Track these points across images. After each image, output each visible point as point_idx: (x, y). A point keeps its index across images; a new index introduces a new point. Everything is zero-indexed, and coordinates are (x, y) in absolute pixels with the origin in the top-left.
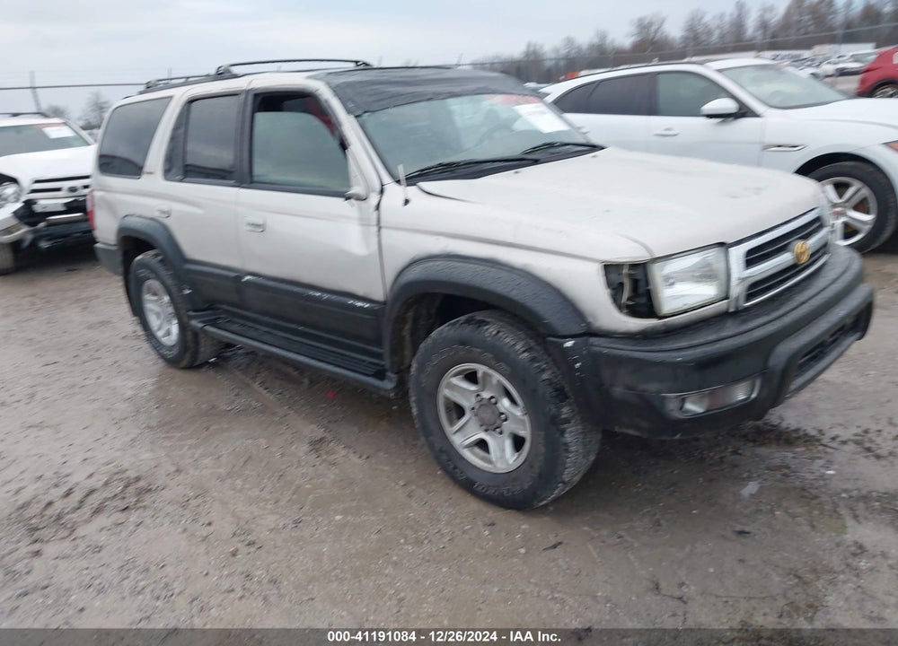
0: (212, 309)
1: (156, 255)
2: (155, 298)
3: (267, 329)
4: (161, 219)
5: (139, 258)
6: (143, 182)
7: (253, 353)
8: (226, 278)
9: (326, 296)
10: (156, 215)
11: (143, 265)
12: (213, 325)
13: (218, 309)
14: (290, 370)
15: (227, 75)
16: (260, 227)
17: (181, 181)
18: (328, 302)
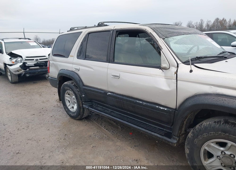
0: (91, 102)
1: (72, 83)
2: (69, 96)
3: (112, 110)
4: (75, 71)
5: (65, 83)
6: (70, 59)
7: (97, 115)
8: (100, 93)
9: (144, 103)
10: (74, 70)
11: (67, 85)
12: (91, 107)
13: (93, 102)
14: (112, 122)
15: (103, 25)
16: (117, 77)
17: (84, 59)
18: (145, 105)
